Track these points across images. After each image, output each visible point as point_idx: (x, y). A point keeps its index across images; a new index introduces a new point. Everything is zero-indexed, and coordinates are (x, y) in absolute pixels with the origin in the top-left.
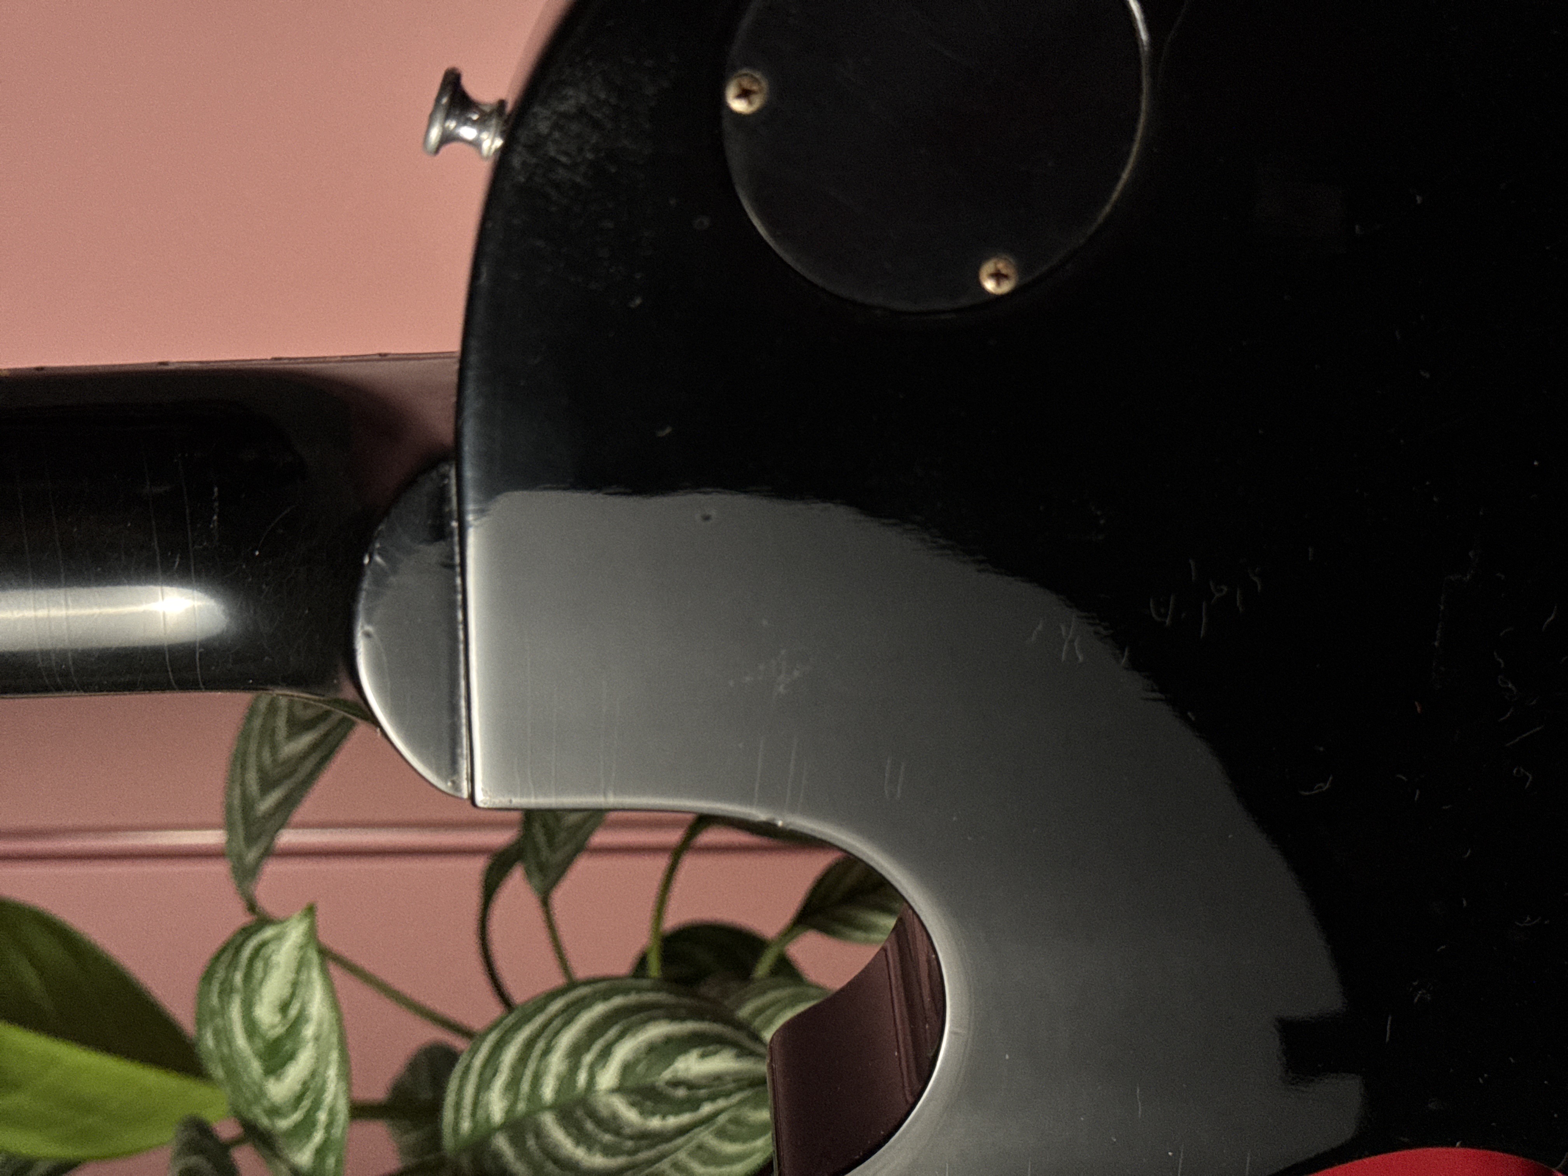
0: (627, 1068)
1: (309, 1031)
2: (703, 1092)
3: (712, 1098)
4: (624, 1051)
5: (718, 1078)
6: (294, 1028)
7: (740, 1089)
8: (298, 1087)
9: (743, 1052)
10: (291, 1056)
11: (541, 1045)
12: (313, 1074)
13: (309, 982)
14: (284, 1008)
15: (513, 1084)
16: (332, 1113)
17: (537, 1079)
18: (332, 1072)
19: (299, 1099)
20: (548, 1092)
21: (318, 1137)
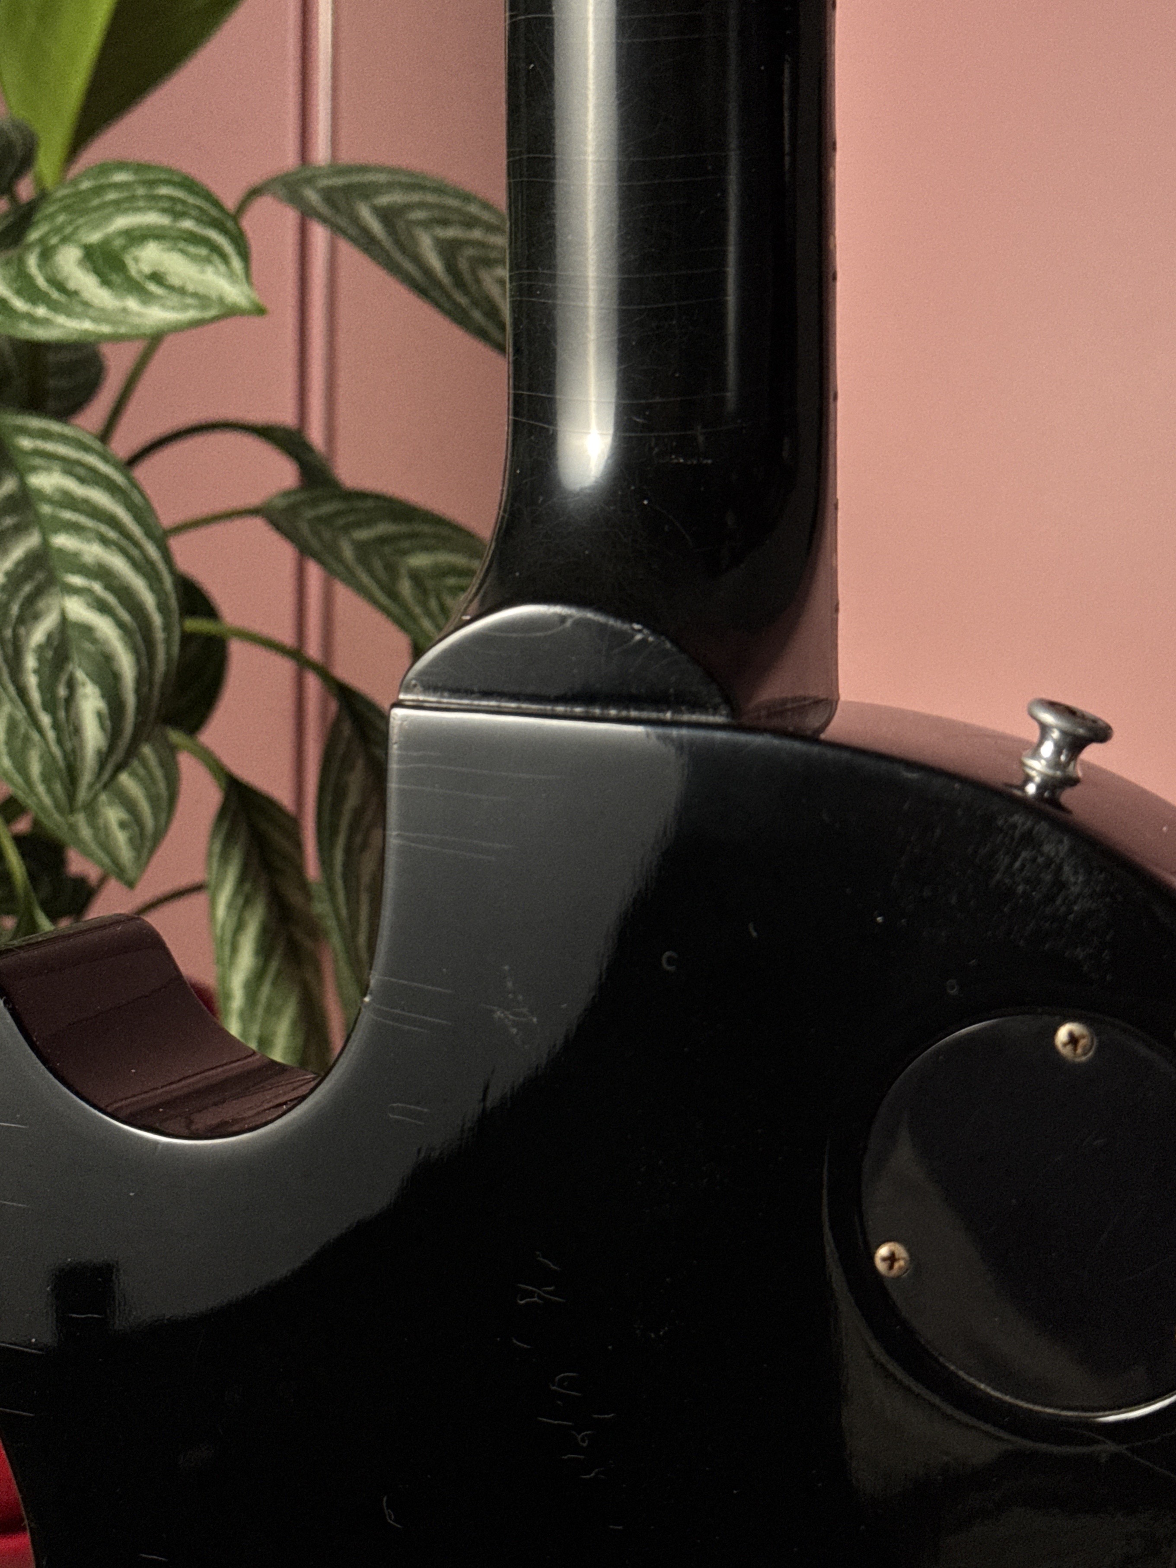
0: (87, 630)
1: (132, 303)
2: (62, 714)
3: (56, 726)
4: (105, 627)
5: (77, 731)
6: (135, 287)
7: (65, 755)
8: (72, 285)
9: (103, 758)
10: (105, 282)
11: (112, 534)
12: (86, 304)
13: (185, 308)
14: (157, 277)
15: (69, 501)
16: (45, 322)
17: (74, 528)
18: (87, 325)
19: (60, 286)
20: (62, 541)
21: (19, 304)
